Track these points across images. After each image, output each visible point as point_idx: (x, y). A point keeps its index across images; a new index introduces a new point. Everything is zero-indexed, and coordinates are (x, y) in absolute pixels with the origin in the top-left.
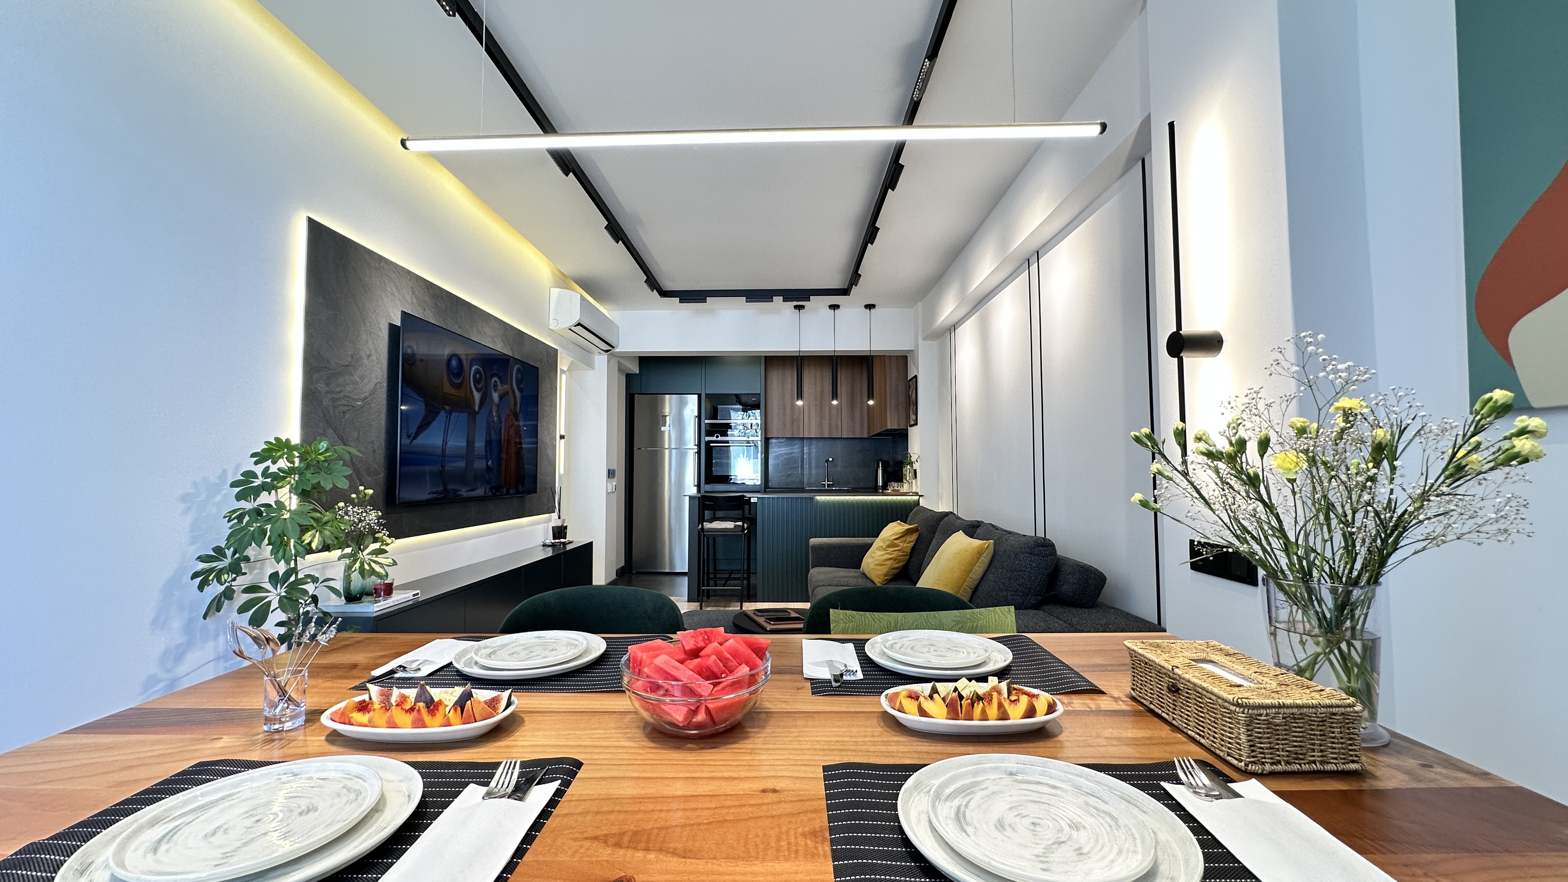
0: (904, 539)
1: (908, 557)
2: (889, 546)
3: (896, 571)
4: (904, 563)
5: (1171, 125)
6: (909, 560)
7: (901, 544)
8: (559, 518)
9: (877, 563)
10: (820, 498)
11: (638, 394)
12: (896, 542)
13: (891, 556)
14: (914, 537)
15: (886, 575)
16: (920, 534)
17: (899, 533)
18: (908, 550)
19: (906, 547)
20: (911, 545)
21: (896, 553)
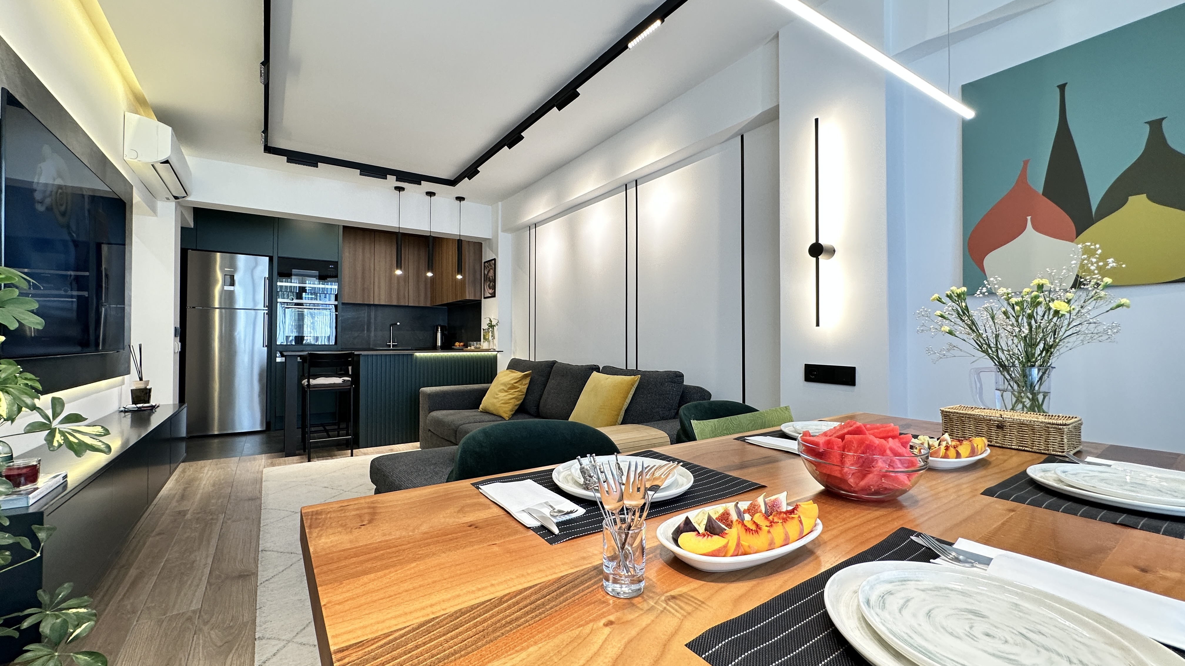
0: (521, 382)
1: (524, 396)
2: (510, 388)
3: (517, 407)
4: (522, 401)
5: (817, 120)
6: (525, 399)
7: (520, 386)
8: (141, 379)
9: (502, 402)
10: (419, 354)
11: (192, 250)
12: (516, 385)
13: (514, 396)
14: (527, 381)
15: (511, 411)
16: (531, 379)
17: (518, 378)
18: (525, 391)
19: (524, 388)
20: (526, 386)
21: (516, 393)
